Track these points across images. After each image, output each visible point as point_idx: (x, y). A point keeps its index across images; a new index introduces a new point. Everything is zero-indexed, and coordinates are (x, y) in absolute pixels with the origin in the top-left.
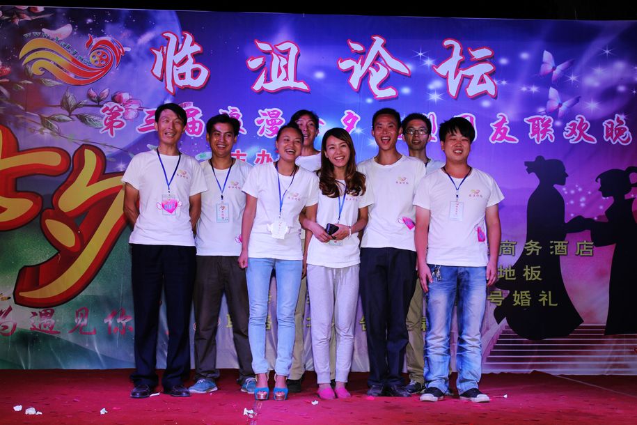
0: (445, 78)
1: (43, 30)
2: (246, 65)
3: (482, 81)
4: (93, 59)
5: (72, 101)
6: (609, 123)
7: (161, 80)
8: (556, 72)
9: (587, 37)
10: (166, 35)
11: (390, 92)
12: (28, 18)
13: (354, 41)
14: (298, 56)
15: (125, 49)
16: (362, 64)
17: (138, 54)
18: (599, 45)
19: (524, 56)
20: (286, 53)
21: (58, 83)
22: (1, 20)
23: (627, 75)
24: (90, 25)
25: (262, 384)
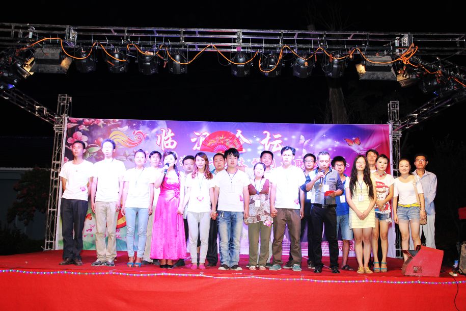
0: (264, 145)
1: (118, 128)
2: (190, 141)
3: (278, 146)
4: (135, 138)
5: (128, 154)
7: (160, 146)
8: (306, 143)
9: (316, 130)
10: (162, 129)
11: (243, 151)
12: (113, 124)
15: (147, 135)
17: (152, 136)
18: (321, 133)
19: (294, 137)
20: (205, 136)
21: (123, 147)
22: (103, 125)
23: (332, 144)
24: (135, 126)
25: (131, 261)
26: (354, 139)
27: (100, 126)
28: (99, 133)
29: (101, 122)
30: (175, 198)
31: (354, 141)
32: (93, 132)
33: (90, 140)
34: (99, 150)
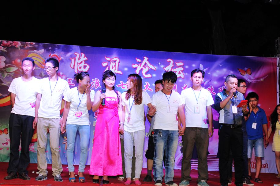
1: (35, 50)
2: (102, 65)
3: (179, 73)
6: (220, 89)
7: (74, 69)
9: (215, 60)
10: (75, 54)
11: (149, 76)
12: (30, 46)
13: (138, 58)
14: (119, 62)
15: (62, 58)
16: (140, 66)
17: (66, 60)
18: (218, 63)
19: (194, 65)
20: (115, 61)
21: (39, 68)
22: (20, 47)
23: (227, 73)
24: (50, 49)
25: (73, 176)
26: (246, 69)
27: (18, 48)
28: (17, 54)
29: (19, 44)
30: (115, 116)
31: (246, 72)
32: (11, 53)
33: (8, 61)
34: (16, 70)
